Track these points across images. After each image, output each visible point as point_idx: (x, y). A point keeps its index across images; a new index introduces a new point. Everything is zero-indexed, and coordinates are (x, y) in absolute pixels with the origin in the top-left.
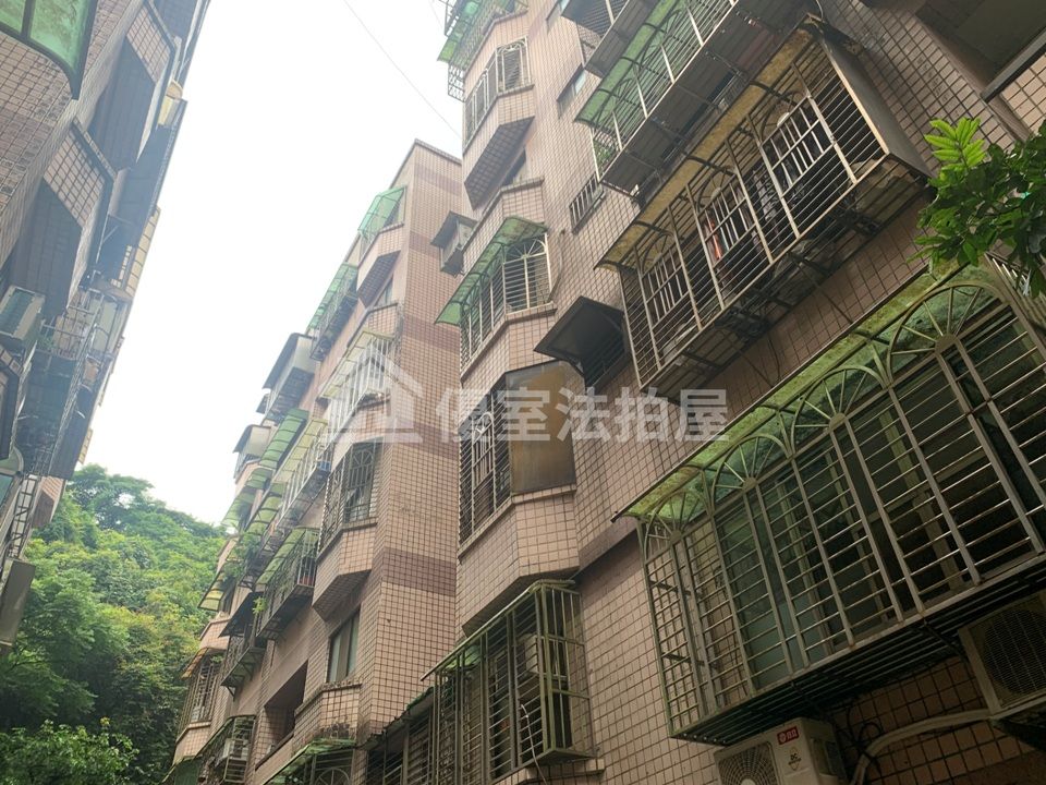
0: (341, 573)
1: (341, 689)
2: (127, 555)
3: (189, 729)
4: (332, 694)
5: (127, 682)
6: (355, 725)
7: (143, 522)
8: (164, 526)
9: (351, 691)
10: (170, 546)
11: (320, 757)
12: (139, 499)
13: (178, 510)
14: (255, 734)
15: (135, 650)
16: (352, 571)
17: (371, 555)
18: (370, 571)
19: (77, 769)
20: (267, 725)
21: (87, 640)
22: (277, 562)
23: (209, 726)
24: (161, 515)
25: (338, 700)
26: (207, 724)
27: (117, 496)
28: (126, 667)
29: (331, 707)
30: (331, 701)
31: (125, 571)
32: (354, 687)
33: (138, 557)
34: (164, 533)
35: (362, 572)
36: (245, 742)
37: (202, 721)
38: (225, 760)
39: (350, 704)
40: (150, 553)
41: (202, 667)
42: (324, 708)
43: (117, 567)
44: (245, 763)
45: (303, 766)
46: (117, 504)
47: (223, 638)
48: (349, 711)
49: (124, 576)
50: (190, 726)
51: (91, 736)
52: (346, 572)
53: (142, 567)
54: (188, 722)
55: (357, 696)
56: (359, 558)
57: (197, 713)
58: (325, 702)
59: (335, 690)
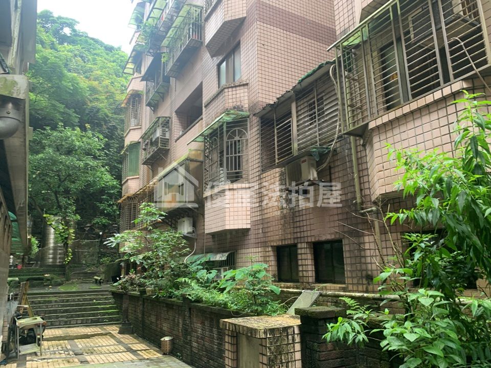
0: (226, 20)
1: (236, 87)
2: (76, 56)
3: (130, 130)
4: (230, 90)
5: (92, 112)
6: (247, 106)
7: (79, 42)
8: (90, 45)
9: (242, 88)
10: (95, 54)
11: (228, 123)
12: (74, 31)
13: (95, 38)
14: (171, 126)
15: (93, 97)
16: (233, 18)
17: (245, 8)
18: (245, 18)
19: (80, 147)
20: (178, 121)
21: (69, 88)
22: (173, 31)
23: (141, 128)
24: (87, 38)
25: (234, 92)
26: (140, 127)
27: (62, 29)
28: (90, 105)
29: (230, 97)
30: (230, 93)
31: (76, 63)
32: (244, 85)
33: (82, 57)
34: (91, 48)
35: (240, 19)
36: (167, 130)
37: (137, 126)
38: (158, 138)
39: (242, 95)
40: (87, 55)
41: (132, 100)
42: (226, 98)
43: (72, 61)
44: (168, 139)
45: (217, 129)
46: (63, 33)
47: (143, 82)
48: (242, 99)
49: (77, 66)
50: (131, 128)
51: (82, 133)
52: (230, 19)
53: (85, 62)
54: (128, 126)
55: (246, 90)
56: (237, 10)
57: (133, 122)
58: (226, 94)
59: (232, 87)
